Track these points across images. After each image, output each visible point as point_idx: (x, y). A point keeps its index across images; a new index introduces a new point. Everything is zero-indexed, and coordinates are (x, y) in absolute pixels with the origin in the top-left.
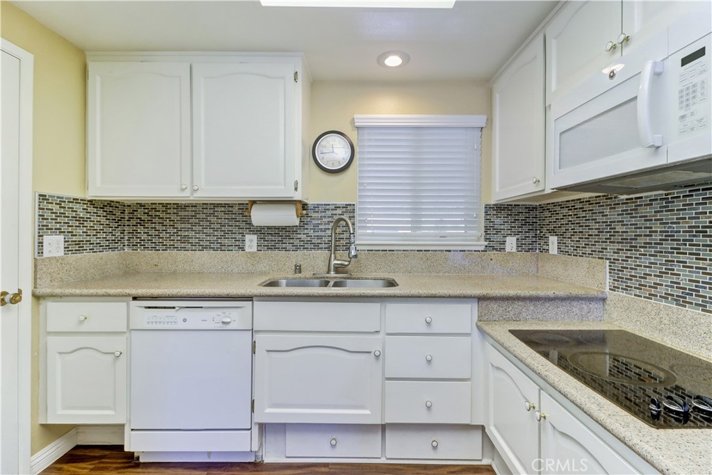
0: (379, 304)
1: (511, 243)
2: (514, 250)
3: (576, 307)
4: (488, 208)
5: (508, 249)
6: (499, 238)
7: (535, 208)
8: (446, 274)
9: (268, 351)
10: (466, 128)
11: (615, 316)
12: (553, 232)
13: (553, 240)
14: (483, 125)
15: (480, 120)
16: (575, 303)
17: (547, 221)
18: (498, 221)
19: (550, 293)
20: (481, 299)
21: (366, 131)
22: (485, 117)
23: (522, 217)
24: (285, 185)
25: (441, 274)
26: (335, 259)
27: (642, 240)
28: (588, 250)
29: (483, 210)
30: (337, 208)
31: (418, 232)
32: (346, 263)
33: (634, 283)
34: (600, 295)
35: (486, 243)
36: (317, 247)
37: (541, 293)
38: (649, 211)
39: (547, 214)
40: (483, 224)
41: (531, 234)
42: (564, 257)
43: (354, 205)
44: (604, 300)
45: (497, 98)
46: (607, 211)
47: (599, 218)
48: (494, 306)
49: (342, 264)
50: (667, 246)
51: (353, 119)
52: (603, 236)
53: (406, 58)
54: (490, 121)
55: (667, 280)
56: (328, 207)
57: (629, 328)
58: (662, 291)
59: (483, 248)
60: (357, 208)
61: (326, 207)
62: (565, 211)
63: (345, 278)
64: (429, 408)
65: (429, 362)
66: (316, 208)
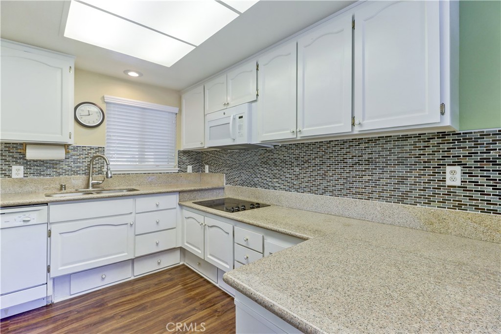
0: (132, 199)
1: (190, 169)
2: (191, 172)
3: (215, 193)
4: (179, 152)
5: (188, 172)
6: (184, 166)
7: (200, 153)
8: (160, 185)
9: (60, 234)
10: (169, 112)
11: (227, 194)
12: (207, 163)
13: (207, 167)
14: (177, 112)
15: (176, 110)
16: (214, 191)
17: (204, 159)
18: (184, 158)
19: (206, 187)
20: (180, 192)
21: (112, 105)
22: (178, 109)
23: (194, 157)
24: (62, 135)
25: (157, 185)
26: (92, 180)
27: (234, 166)
28: (219, 170)
29: (177, 153)
30: (91, 148)
31: (143, 164)
32: (101, 182)
33: (232, 181)
34: (223, 187)
35: (179, 169)
36: (76, 173)
37: (203, 188)
38: (235, 156)
39: (204, 155)
40: (177, 160)
41: (198, 165)
42: (211, 174)
43: (104, 148)
44: (224, 188)
45: (184, 102)
46: (225, 156)
47: (223, 158)
48: (185, 194)
49: (98, 183)
50: (240, 168)
51: (103, 97)
52: (224, 165)
53: (141, 75)
54: (180, 111)
55: (240, 179)
56: (84, 148)
57: (230, 196)
58: (239, 182)
59: (177, 171)
60: (106, 149)
61: (83, 148)
62: (211, 155)
63: (101, 191)
64: (157, 244)
65: (157, 223)
66: (76, 148)
